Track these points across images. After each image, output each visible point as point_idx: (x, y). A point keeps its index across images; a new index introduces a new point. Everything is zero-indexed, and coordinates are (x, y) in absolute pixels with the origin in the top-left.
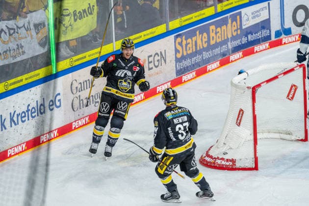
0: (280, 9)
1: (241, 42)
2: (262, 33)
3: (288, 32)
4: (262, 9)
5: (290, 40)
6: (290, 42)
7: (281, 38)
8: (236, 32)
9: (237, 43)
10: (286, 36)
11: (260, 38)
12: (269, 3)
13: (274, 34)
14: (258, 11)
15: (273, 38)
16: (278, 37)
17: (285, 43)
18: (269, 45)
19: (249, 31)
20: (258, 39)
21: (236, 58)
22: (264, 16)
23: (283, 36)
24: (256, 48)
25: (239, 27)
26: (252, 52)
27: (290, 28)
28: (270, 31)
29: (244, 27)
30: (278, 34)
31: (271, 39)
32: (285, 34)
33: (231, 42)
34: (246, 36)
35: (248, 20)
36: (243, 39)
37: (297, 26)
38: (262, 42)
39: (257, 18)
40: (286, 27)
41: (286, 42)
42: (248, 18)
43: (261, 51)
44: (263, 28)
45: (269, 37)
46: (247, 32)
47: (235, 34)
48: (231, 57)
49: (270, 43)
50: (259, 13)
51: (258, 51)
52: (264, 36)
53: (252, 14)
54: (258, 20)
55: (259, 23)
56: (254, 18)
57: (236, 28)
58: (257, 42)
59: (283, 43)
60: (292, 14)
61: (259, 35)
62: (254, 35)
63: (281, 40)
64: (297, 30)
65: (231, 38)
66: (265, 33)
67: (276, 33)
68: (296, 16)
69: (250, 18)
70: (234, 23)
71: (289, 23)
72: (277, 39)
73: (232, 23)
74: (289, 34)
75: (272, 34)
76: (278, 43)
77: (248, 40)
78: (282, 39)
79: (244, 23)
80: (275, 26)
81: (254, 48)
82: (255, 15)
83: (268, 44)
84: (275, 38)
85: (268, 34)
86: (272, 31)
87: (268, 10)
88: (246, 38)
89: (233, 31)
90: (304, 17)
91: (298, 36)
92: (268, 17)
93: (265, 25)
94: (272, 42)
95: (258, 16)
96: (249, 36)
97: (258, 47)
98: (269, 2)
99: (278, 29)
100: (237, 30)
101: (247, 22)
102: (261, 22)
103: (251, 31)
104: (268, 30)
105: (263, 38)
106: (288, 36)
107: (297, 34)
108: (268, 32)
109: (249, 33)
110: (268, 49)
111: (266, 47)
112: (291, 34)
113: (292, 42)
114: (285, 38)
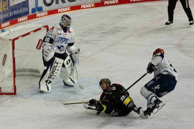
1: (9, 15)
2: (23, 10)
3: (40, 9)
5: (42, 14)
6: (42, 16)
7: (36, 13)
8: (5, 9)
9: (6, 16)
11: (21, 13)
13: (31, 10)
15: (30, 13)
16: (34, 12)
17: (38, 17)
18: (28, 18)
19: (14, 8)
21: (5, 26)
23: (37, 12)
24: (19, 20)
25: (7, 5)
26: (16, 22)
27: (42, 7)
28: (28, 9)
29: (11, 5)
30: (34, 10)
31: (29, 14)
32: (38, 11)
33: (2, 15)
34: (13, 11)
36: (10, 13)
37: (46, 6)
38: (23, 16)
40: (39, 6)
44: (24, 6)
45: (28, 13)
47: (5, 10)
48: (2, 25)
49: (28, 16)
51: (20, 21)
52: (24, 12)
54: (20, 1)
57: (5, 6)
58: (20, 15)
59: (37, 17)
61: (21, 11)
62: (18, 11)
63: (36, 15)
64: (46, 8)
65: (2, 12)
66: (25, 10)
70: (4, 2)
71: (41, 4)
72: (33, 14)
73: (3, 3)
74: (41, 11)
75: (29, 10)
76: (33, 17)
77: (13, 14)
79: (11, 2)
80: (32, 5)
81: (18, 19)
83: (27, 17)
85: (27, 11)
88: (12, 12)
89: (4, 8)
91: (47, 12)
93: (25, 4)
94: (30, 15)
96: (15, 12)
97: (21, 18)
99: (34, 8)
100: (6, 7)
101: (13, 2)
102: (22, 2)
103: (16, 8)
104: (27, 8)
105: (24, 13)
106: (40, 12)
107: (46, 11)
108: (27, 9)
109: (14, 10)
110: (27, 20)
111: (26, 19)
112: (42, 11)
113: (43, 16)
114: (38, 13)
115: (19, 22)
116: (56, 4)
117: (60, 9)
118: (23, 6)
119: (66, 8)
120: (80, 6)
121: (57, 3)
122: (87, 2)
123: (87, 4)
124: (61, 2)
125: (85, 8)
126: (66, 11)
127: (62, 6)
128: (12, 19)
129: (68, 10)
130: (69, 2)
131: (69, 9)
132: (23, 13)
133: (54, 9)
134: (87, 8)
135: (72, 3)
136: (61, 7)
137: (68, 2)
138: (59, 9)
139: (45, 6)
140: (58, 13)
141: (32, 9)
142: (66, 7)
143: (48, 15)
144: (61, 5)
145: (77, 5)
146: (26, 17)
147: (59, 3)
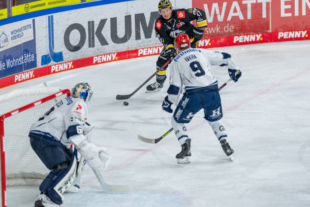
0: (48, 28)
2: (24, 58)
3: (58, 57)
4: (25, 28)
5: (61, 67)
6: (61, 71)
7: (49, 64)
10: (56, 63)
11: (22, 65)
12: (34, 21)
13: (41, 59)
14: (19, 30)
15: (39, 65)
16: (46, 63)
17: (54, 72)
18: (34, 73)
19: (7, 55)
20: (19, 66)
22: (27, 36)
23: (52, 62)
24: (17, 77)
26: (12, 82)
27: (62, 52)
28: (35, 56)
30: (45, 59)
31: (36, 67)
34: (4, 61)
35: (6, 40)
37: (70, 50)
38: (25, 70)
39: (18, 39)
40: (56, 50)
41: (56, 71)
42: (7, 38)
43: (23, 81)
44: (26, 51)
45: (33, 64)
46: (5, 56)
49: (34, 71)
50: (20, 33)
51: (19, 80)
52: (27, 63)
53: (12, 33)
54: (19, 41)
55: (21, 45)
56: (13, 38)
58: (19, 69)
59: (52, 72)
60: (63, 35)
61: (21, 61)
62: (14, 60)
63: (50, 68)
64: (70, 56)
66: (28, 58)
67: (42, 58)
68: (68, 38)
69: (9, 38)
71: (59, 47)
72: (45, 66)
74: (60, 61)
75: (37, 59)
76: (46, 71)
77: (6, 67)
78: (51, 66)
80: (42, 49)
81: (14, 76)
82: (16, 34)
83: (33, 71)
84: (42, 65)
85: (33, 60)
86: (37, 56)
87: (32, 30)
88: (4, 63)
90: (79, 40)
91: (72, 62)
92: (33, 38)
93: (29, 47)
94: (38, 69)
95: (19, 36)
96: (8, 62)
97: (20, 75)
98: (34, 18)
99: (46, 54)
102: (23, 43)
103: (10, 55)
104: (33, 55)
105: (26, 65)
106: (59, 63)
107: (70, 60)
108: (32, 57)
109: (8, 58)
110: (33, 78)
111: (30, 76)
112: (63, 60)
113: (63, 71)
114: (55, 65)
115: (18, 82)
116: (90, 46)
117: (98, 56)
118: (24, 50)
119: (109, 54)
120: (136, 51)
121: (92, 45)
122: (150, 43)
123: (150, 48)
124: (99, 43)
125: (145, 56)
126: (109, 61)
127: (100, 50)
128: (4, 76)
129: (113, 59)
130: (115, 44)
131: (114, 56)
132: (24, 63)
133: (86, 57)
134: (150, 55)
135: (121, 44)
136: (100, 54)
137: (113, 44)
138: (94, 58)
139: (68, 51)
140: (93, 64)
141: (42, 57)
142: (108, 52)
143: (73, 68)
144: (98, 50)
145: (129, 49)
146: (31, 73)
147: (96, 44)
